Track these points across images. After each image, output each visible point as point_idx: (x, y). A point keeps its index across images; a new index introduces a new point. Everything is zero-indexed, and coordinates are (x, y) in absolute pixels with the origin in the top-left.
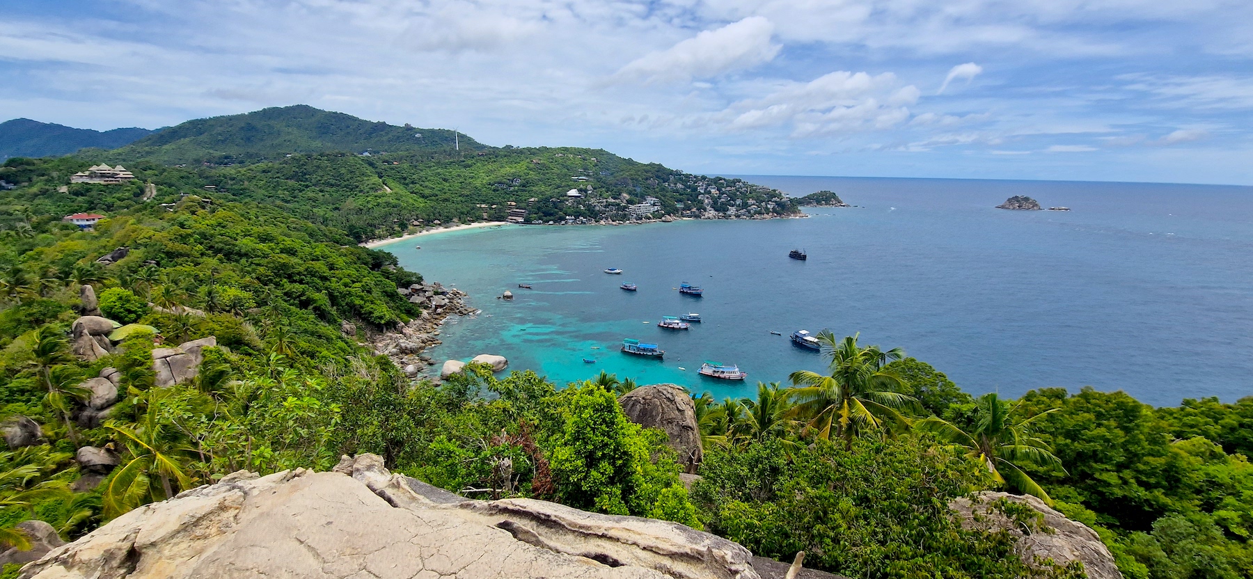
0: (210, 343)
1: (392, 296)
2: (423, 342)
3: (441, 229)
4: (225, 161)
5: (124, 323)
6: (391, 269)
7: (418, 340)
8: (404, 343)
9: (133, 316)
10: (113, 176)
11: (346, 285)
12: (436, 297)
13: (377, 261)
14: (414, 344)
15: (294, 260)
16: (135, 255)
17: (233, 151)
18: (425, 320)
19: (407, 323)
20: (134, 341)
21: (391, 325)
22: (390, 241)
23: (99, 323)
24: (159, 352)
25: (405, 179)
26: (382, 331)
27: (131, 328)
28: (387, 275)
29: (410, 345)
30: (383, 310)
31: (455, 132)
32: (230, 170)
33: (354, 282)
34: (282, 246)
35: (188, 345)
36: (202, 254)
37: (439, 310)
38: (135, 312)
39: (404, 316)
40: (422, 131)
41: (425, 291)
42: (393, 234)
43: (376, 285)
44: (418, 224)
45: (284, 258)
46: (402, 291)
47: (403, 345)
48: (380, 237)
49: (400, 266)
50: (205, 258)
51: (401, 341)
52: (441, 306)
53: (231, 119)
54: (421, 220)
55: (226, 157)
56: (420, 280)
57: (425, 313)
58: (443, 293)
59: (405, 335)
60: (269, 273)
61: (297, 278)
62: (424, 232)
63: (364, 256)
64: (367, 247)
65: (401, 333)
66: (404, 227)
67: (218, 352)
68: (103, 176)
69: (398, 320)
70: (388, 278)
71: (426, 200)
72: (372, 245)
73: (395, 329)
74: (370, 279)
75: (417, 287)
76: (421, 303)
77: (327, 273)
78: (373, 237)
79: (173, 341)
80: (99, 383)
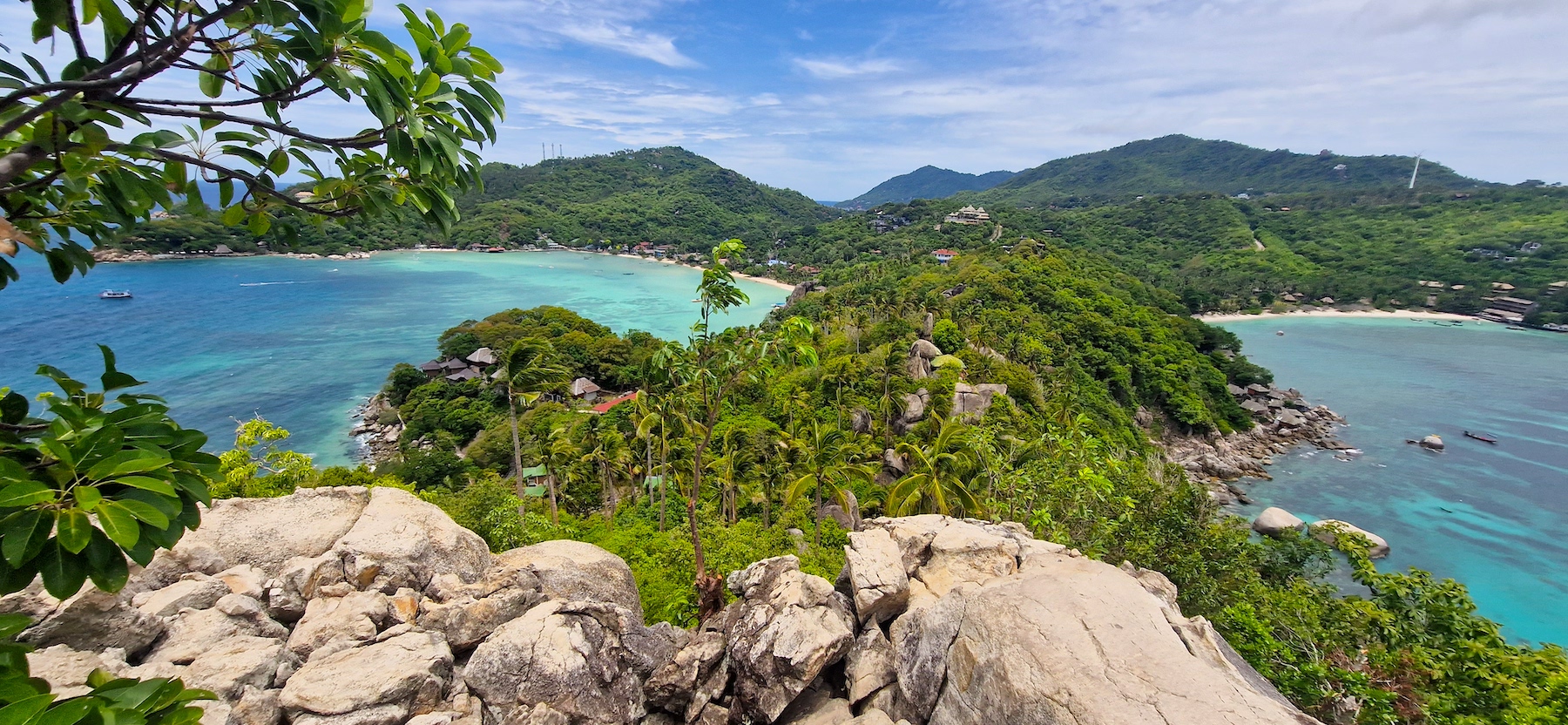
0: (1000, 390)
1: (1216, 392)
2: (1241, 467)
3: (1332, 313)
4: (1071, 203)
5: (944, 353)
6: (1228, 355)
7: (1234, 462)
8: (1211, 458)
9: (952, 348)
10: (974, 217)
11: (1157, 363)
12: (1286, 411)
13: (1210, 342)
14: (1226, 465)
15: (1107, 322)
16: (969, 292)
17: (1081, 193)
18: (1256, 438)
19: (1225, 434)
20: (946, 370)
21: (1202, 430)
22: (1239, 317)
23: (928, 348)
24: (961, 386)
25: (1293, 232)
26: (1185, 433)
27: (948, 359)
28: (1218, 363)
29: (1220, 464)
30: (1197, 407)
31: (1415, 159)
32: (1071, 214)
33: (1169, 362)
34: (1098, 303)
35: (983, 386)
36: (1020, 300)
37: (1284, 431)
38: (953, 344)
39: (1225, 424)
40: (1348, 161)
41: (1270, 398)
42: (1245, 307)
43: (1198, 372)
44: (1293, 299)
45: (1097, 318)
46: (1232, 389)
47: (1209, 461)
48: (1225, 311)
49: (1241, 353)
50: (1022, 305)
51: (1208, 455)
52: (1290, 426)
53: (1089, 156)
54: (1300, 294)
55: (1072, 200)
56: (1267, 379)
57: (1259, 428)
58: (1300, 408)
59: (1217, 449)
60: (1075, 331)
61: (1103, 342)
62: (1299, 313)
63: (1194, 331)
64: (1202, 320)
65: (1213, 444)
66: (1266, 300)
67: (1005, 401)
68: (967, 216)
69: (1214, 425)
70: (1218, 367)
71: (1318, 266)
72: (1210, 319)
73: (1206, 436)
74: (1193, 362)
75: (1259, 388)
76: (1259, 413)
77: (1140, 344)
78: (1215, 309)
79: (973, 379)
80: (914, 400)
